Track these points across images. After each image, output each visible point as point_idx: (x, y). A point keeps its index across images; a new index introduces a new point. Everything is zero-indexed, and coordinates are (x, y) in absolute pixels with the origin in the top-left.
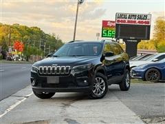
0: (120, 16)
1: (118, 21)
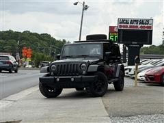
0: (122, 21)
1: (121, 26)
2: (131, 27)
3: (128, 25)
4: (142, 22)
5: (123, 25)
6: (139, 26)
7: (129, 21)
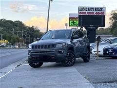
1: (80, 13)
2: (88, 13)
3: (87, 12)
4: (97, 9)
5: (82, 12)
6: (95, 12)
7: (87, 9)
